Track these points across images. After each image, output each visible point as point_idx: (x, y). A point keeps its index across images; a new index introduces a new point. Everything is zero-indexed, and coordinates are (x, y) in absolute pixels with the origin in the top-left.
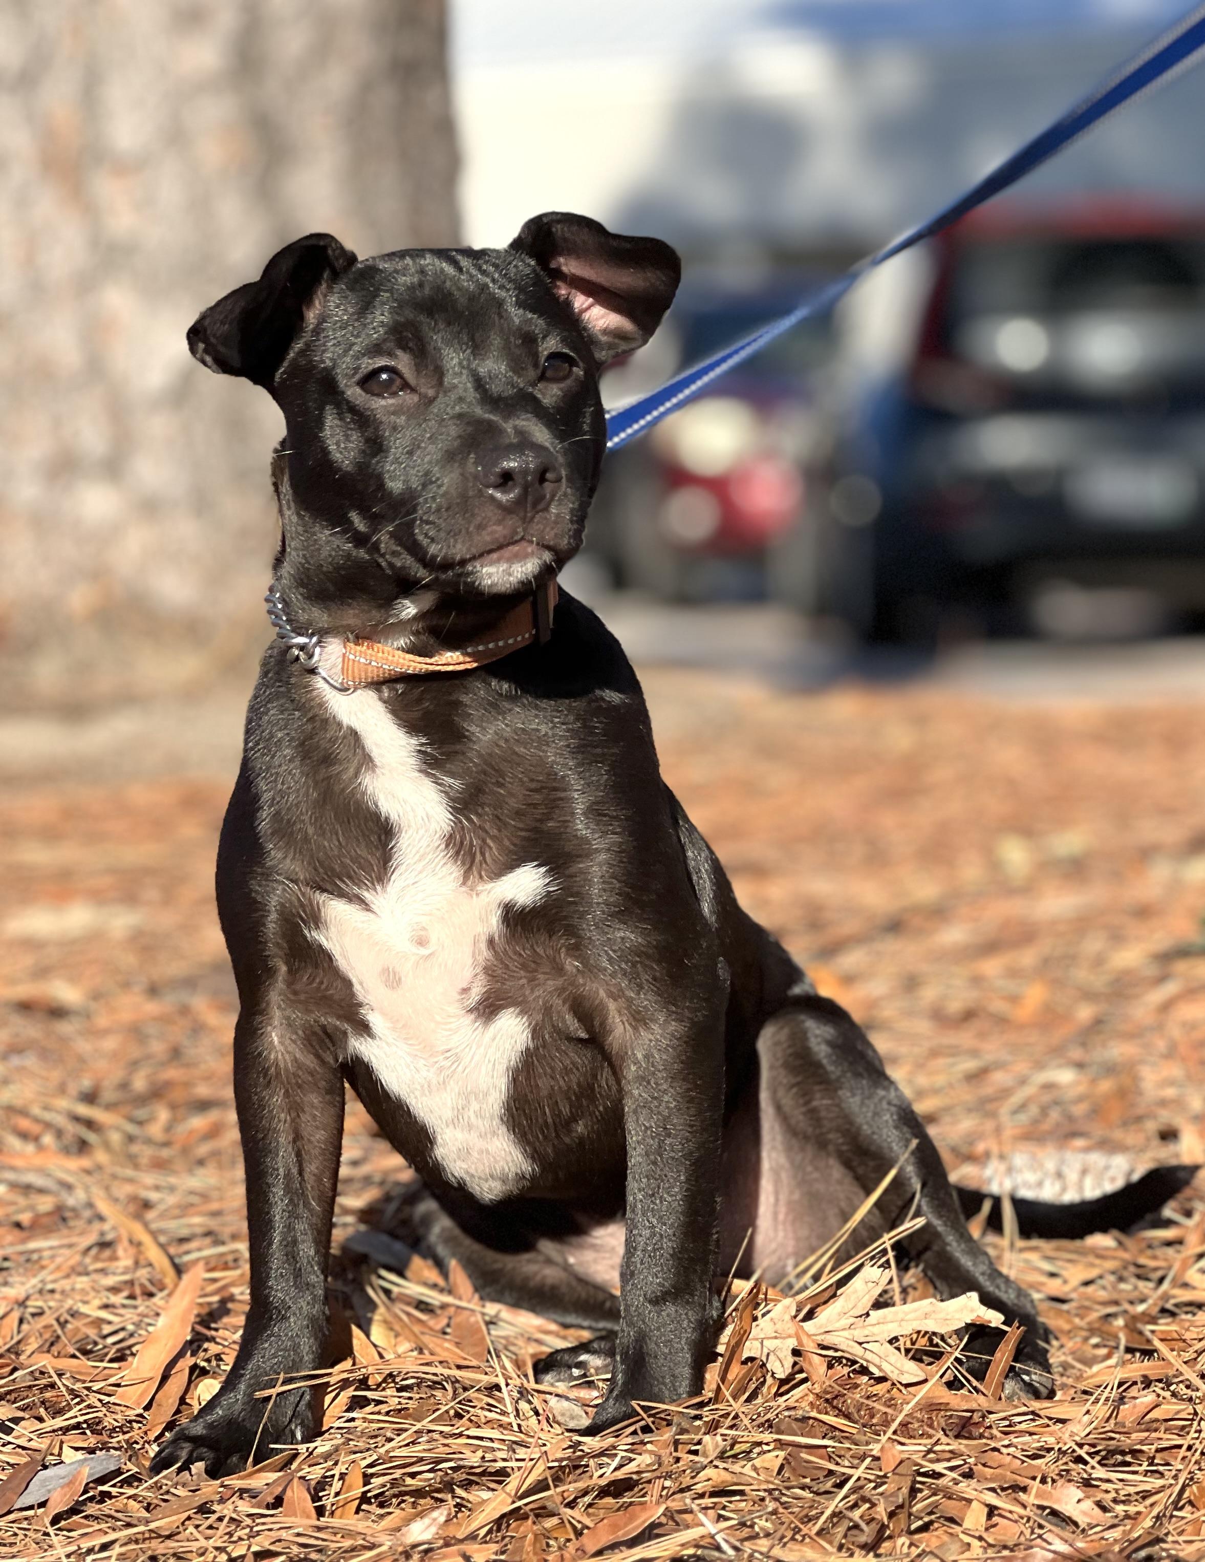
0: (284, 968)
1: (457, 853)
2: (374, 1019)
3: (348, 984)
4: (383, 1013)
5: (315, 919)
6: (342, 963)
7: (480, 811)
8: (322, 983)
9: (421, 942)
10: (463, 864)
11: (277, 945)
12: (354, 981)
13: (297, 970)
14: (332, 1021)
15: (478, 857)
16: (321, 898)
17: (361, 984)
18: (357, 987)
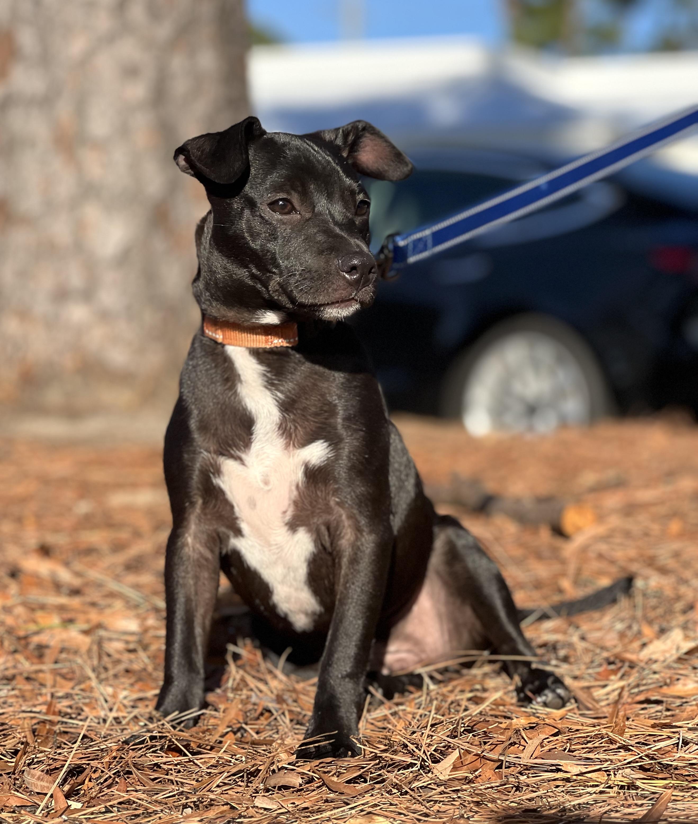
0: (200, 501)
1: (283, 433)
2: (244, 526)
3: (232, 507)
4: (248, 523)
5: (218, 471)
6: (230, 496)
7: (295, 412)
8: (219, 508)
9: (266, 483)
10: (286, 438)
11: (198, 489)
12: (235, 505)
13: (207, 502)
14: (223, 529)
15: (293, 435)
16: (221, 460)
17: (238, 506)
18: (236, 509)
